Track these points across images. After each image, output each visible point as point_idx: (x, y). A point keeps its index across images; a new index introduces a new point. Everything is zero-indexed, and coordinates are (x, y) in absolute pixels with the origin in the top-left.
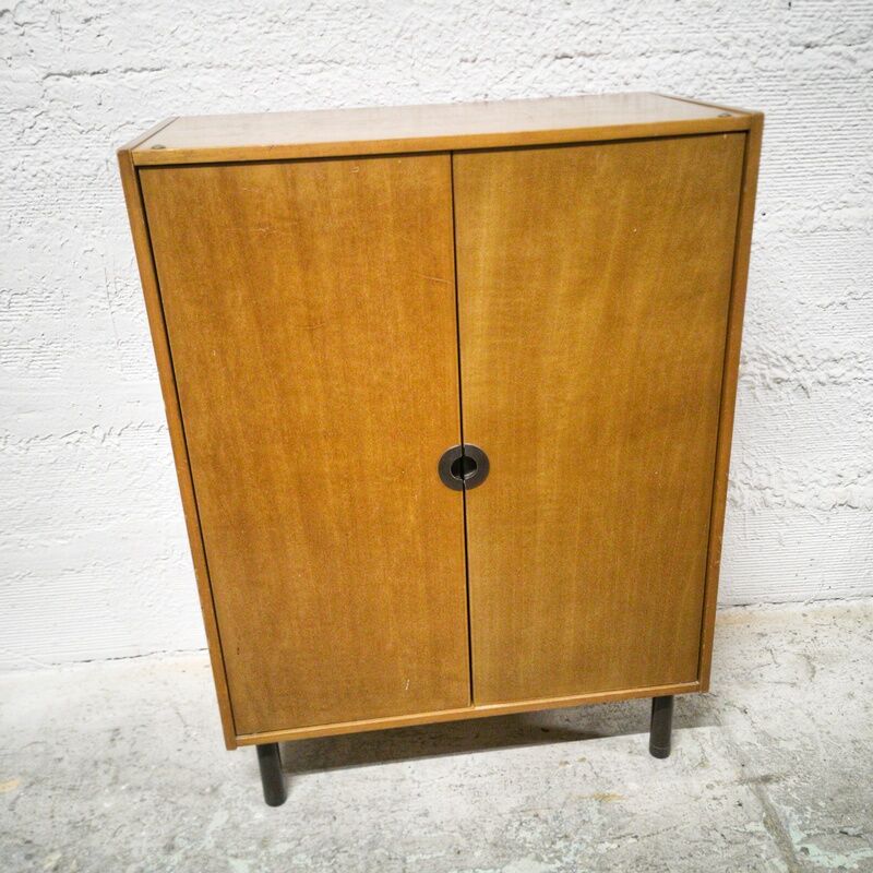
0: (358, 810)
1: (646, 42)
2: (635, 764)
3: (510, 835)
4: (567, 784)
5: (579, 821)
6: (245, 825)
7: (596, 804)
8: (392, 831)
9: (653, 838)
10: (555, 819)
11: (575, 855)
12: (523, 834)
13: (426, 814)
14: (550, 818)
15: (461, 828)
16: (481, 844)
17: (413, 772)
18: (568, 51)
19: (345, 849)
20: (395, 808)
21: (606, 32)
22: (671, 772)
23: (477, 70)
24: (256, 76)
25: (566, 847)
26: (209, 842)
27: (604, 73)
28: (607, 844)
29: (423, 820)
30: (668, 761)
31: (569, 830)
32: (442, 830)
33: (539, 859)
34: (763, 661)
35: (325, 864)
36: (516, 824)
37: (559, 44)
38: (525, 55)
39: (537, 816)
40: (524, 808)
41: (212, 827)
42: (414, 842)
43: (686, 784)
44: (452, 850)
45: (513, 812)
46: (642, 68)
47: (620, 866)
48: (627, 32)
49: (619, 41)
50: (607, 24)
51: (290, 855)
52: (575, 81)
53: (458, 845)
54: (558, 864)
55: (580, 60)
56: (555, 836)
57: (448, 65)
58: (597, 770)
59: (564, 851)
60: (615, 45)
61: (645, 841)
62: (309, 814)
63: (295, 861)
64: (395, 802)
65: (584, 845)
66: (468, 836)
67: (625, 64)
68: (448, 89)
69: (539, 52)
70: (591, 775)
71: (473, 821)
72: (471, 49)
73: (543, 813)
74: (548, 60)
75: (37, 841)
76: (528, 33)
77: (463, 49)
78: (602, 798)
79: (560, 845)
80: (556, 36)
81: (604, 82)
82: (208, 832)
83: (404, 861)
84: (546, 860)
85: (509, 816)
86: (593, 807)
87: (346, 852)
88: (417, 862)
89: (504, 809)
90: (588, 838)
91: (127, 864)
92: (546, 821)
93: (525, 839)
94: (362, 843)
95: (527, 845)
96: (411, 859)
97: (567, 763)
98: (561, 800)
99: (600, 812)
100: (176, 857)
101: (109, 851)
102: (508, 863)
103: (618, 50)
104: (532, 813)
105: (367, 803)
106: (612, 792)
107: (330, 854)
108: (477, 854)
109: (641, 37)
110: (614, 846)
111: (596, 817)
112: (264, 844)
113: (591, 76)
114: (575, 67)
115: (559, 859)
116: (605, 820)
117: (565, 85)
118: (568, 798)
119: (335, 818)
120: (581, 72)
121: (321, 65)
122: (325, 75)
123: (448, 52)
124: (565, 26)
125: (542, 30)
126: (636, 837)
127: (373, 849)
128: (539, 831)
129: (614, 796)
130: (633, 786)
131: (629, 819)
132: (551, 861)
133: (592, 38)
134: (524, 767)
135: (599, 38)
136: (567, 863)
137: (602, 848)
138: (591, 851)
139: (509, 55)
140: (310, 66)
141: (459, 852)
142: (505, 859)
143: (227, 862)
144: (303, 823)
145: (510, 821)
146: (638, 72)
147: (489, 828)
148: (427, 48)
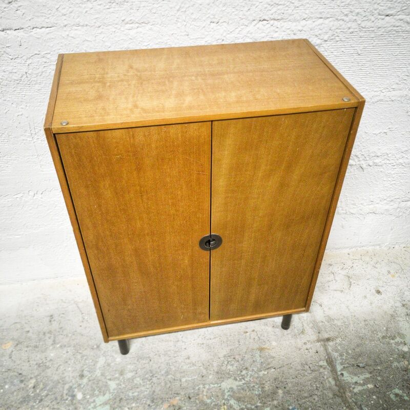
0: (160, 356)
1: (306, 14)
2: (275, 333)
3: (224, 368)
4: (247, 343)
5: (252, 360)
6: (112, 364)
7: (259, 352)
8: (175, 366)
9: (282, 369)
10: (242, 360)
11: (250, 377)
12: (229, 367)
13: (189, 358)
14: (240, 359)
15: (203, 365)
16: (212, 372)
17: (182, 337)
18: (266, 18)
19: (156, 375)
20: (175, 355)
21: (287, 8)
22: (290, 336)
23: (219, 27)
25: (247, 373)
26: (98, 373)
27: (283, 29)
28: (263, 372)
29: (188, 361)
30: (289, 331)
31: (247, 365)
32: (195, 366)
33: (235, 379)
34: (330, 279)
35: (148, 383)
36: (226, 363)
37: (262, 14)
38: (244, 20)
39: (234, 358)
40: (229, 355)
41: (99, 365)
42: (184, 372)
43: (296, 342)
44: (200, 376)
45: (225, 356)
46: (303, 27)
47: (268, 382)
48: (297, 8)
49: (293, 13)
50: (287, 4)
51: (133, 379)
52: (269, 33)
53: (202, 373)
54: (243, 382)
55: (272, 22)
56: (242, 368)
57: (204, 25)
58: (259, 336)
59: (246, 375)
60: (291, 15)
61: (279, 370)
62: (140, 358)
63: (135, 382)
64: (176, 352)
65: (254, 372)
66: (206, 369)
67: (294, 24)
68: (203, 36)
69: (251, 18)
70: (256, 338)
71: (208, 362)
72: (216, 17)
73: (237, 357)
74: (255, 22)
75: (24, 373)
76: (246, 9)
77: (212, 17)
78: (261, 350)
79: (244, 372)
80: (261, 10)
81: (283, 33)
82: (97, 368)
83: (181, 381)
84: (238, 380)
85: (222, 359)
86: (258, 354)
87: (156, 377)
88: (186, 381)
89: (221, 355)
90: (255, 369)
91: (64, 384)
92: (238, 361)
93: (229, 370)
94: (163, 372)
95: (231, 373)
96: (184, 380)
97: (247, 332)
98: (244, 351)
99: (260, 356)
100: (85, 380)
101: (56, 378)
102: (223, 381)
103: (290, 18)
104: (232, 357)
105: (163, 353)
106: (265, 346)
107: (150, 378)
108: (210, 377)
109: (304, 11)
110: (266, 373)
111: (258, 359)
112: (122, 373)
113: (277, 30)
114: (269, 25)
115: (244, 379)
116: (262, 360)
117: (263, 35)
118: (247, 350)
119: (150, 360)
120: (272, 28)
121: (137, 25)
122: (140, 29)
123: (204, 18)
124: (265, 6)
125: (254, 7)
126: (275, 368)
127: (168, 375)
128: (235, 365)
129: (266, 348)
130: (274, 344)
131: (271, 359)
132: (240, 380)
133: (279, 12)
134: (229, 334)
135: (283, 11)
136: (247, 381)
137: (261, 374)
138: (256, 375)
139: (236, 20)
140: (131, 25)
141: (203, 377)
142: (222, 379)
143: (107, 383)
144: (137, 363)
145: (224, 361)
146: (300, 28)
147: (215, 364)
148: (193, 17)
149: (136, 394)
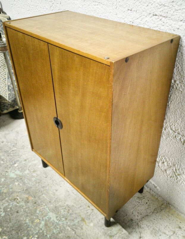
0: (51, 179)
1: (183, 17)
2: (99, 221)
3: (60, 208)
4: (82, 211)
5: (73, 219)
6: (36, 166)
7: (80, 219)
8: (49, 188)
9: (77, 237)
10: (71, 214)
11: (62, 223)
12: (62, 211)
13: (56, 191)
14: (70, 213)
15: (57, 199)
16: (54, 204)
18: (157, 14)
20: (55, 185)
21: (170, 10)
22: (103, 230)
23: (131, 14)
24: (86, 3)
25: (63, 220)
26: (30, 164)
27: (167, 24)
28: (69, 228)
29: (55, 191)
30: (106, 228)
31: (69, 218)
32: (54, 196)
33: (57, 217)
35: (35, 183)
36: (64, 208)
37: (155, 10)
38: (144, 12)
39: (69, 210)
40: (70, 207)
41: (34, 162)
42: (48, 193)
43: (101, 236)
44: (50, 200)
45: (67, 205)
46: (180, 26)
47: (65, 234)
48: (177, 11)
49: (173, 14)
50: (170, 7)
51: (34, 177)
52: (158, 25)
53: (52, 201)
54: (58, 222)
55: (161, 17)
56: (65, 217)
57: (124, 10)
58: (91, 214)
59: (62, 221)
60: (172, 15)
61: (75, 236)
62: (45, 173)
63: (32, 178)
64: (57, 184)
65: (66, 224)
66: (55, 201)
67: (175, 23)
68: (124, 17)
69: (148, 12)
70: (89, 214)
71: (60, 200)
72: (130, 6)
73: (71, 211)
74: (151, 15)
75: (17, 145)
76: (146, 5)
77: (128, 6)
78: (83, 220)
79: (63, 219)
80: (154, 7)
81: (167, 27)
82: (32, 163)
83: (42, 194)
84: (57, 219)
85: (65, 205)
86: (79, 219)
87: (39, 184)
88: (43, 197)
89: (67, 203)
90: (69, 223)
91: (19, 158)
92: (68, 213)
93: (61, 211)
94: (43, 185)
95: (60, 213)
96: (44, 195)
97: (89, 207)
98: (77, 212)
99: (78, 222)
100: (24, 162)
101: (20, 154)
102: (52, 212)
103: (173, 17)
104: (69, 209)
105: (53, 179)
106: (87, 221)
107: (37, 182)
108: (52, 205)
109: (181, 14)
110: (70, 230)
111: (76, 222)
112: (34, 171)
113: (163, 24)
114: (159, 20)
115: (59, 221)
116: (77, 224)
117: (155, 25)
118: (78, 213)
119: (46, 177)
120: (161, 22)
123: (125, 6)
124: (157, 5)
125: (150, 4)
126: (75, 233)
127: (42, 188)
128: (65, 213)
129: (85, 222)
130: (92, 225)
131: (80, 229)
132: (57, 220)
133: (164, 11)
134: (82, 200)
135: (167, 11)
136: (59, 223)
137: (68, 228)
138: (65, 226)
139: (140, 11)
141: (50, 202)
142: (53, 211)
143: (27, 169)
144: (42, 174)
145: (64, 206)
146: (178, 27)
147: (60, 203)
148: (120, 4)
149: (27, 182)
